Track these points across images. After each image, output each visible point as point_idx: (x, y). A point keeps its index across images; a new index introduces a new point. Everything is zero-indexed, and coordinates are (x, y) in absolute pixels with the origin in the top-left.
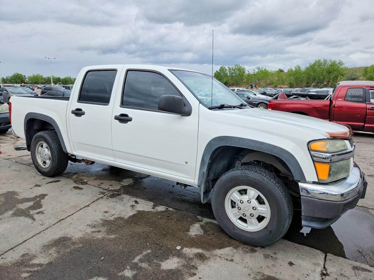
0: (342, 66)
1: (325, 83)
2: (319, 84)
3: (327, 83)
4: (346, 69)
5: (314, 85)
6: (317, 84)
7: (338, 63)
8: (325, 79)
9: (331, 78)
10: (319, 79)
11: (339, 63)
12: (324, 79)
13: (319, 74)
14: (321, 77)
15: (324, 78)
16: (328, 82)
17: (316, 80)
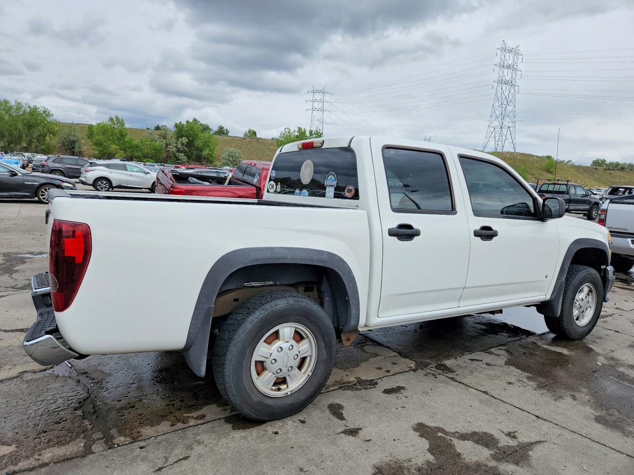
0: (51, 118)
1: (24, 144)
2: (12, 145)
3: (28, 145)
4: (58, 124)
5: (4, 146)
6: (9, 144)
7: (42, 112)
8: (22, 137)
9: (35, 136)
10: (11, 135)
11: (45, 112)
12: (20, 137)
13: (11, 126)
14: (15, 133)
15: (19, 135)
16: (30, 143)
17: (4, 136)
